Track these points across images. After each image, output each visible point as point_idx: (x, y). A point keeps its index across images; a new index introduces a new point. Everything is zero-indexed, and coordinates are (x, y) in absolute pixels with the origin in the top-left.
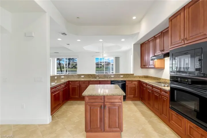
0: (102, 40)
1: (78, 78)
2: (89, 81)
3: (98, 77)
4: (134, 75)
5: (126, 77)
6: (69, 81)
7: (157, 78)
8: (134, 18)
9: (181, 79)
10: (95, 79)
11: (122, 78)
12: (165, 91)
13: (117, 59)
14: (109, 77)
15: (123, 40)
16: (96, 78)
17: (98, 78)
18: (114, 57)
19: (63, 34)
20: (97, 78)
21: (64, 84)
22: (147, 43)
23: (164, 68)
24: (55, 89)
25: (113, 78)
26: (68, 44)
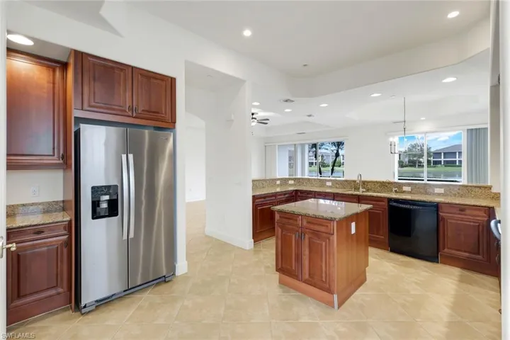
0: (379, 95)
3: (364, 188)
6: (296, 191)
16: (358, 189)
17: (364, 190)
19: (286, 101)
21: (285, 194)
24: (263, 200)
25: (410, 193)
26: (309, 114)
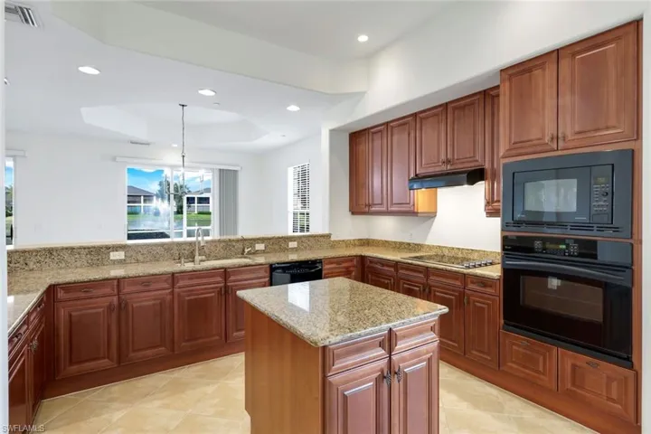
1: (91, 265)
2: (173, 274)
4: (333, 238)
5: (306, 248)
7: (409, 244)
8: (363, 38)
9: (544, 244)
10: (189, 266)
11: (295, 250)
12: (484, 281)
13: (228, 179)
14: (246, 251)
15: (293, 108)
18: (213, 170)
20: (198, 258)
22: (380, 131)
23: (436, 212)
